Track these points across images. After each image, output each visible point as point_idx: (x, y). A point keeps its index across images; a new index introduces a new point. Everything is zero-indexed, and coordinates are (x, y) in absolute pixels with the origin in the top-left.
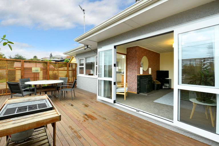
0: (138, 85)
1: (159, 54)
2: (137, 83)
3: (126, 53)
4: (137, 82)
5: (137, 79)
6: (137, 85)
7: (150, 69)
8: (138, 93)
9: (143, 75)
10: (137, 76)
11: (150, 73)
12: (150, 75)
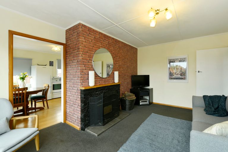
0: (82, 111)
1: (136, 49)
2: (80, 107)
3: (64, 42)
4: (80, 104)
5: (80, 97)
6: (80, 110)
7: (116, 74)
8: (83, 129)
9: (96, 87)
10: (81, 90)
11: (116, 81)
12: (118, 86)
